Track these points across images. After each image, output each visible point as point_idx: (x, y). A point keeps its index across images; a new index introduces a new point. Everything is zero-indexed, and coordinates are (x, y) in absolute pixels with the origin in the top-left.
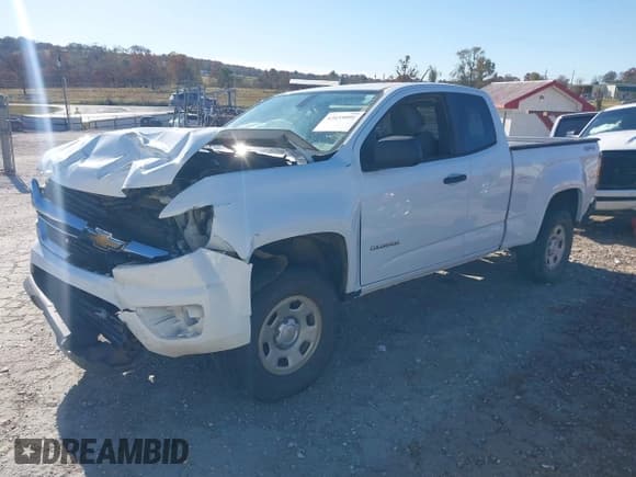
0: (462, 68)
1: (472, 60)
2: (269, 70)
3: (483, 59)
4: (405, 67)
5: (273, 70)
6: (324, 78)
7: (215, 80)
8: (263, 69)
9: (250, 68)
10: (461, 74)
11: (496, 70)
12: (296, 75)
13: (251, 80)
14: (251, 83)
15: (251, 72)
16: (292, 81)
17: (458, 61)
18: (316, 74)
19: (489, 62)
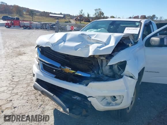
0: (96, 14)
1: (98, 12)
2: (43, 11)
3: (101, 12)
4: (81, 13)
5: (44, 12)
6: (59, 14)
7: (28, 13)
8: (41, 11)
9: (37, 11)
10: (95, 15)
11: (104, 15)
12: (51, 13)
13: (38, 14)
14: (38, 15)
15: (38, 12)
16: (50, 15)
17: (95, 12)
18: (56, 13)
19: (102, 13)
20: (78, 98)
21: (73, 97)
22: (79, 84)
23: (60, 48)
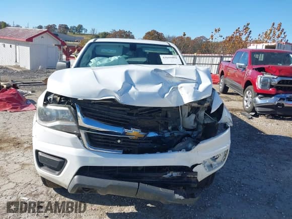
20: (175, 174)
21: (164, 176)
22: (173, 151)
23: (134, 99)
